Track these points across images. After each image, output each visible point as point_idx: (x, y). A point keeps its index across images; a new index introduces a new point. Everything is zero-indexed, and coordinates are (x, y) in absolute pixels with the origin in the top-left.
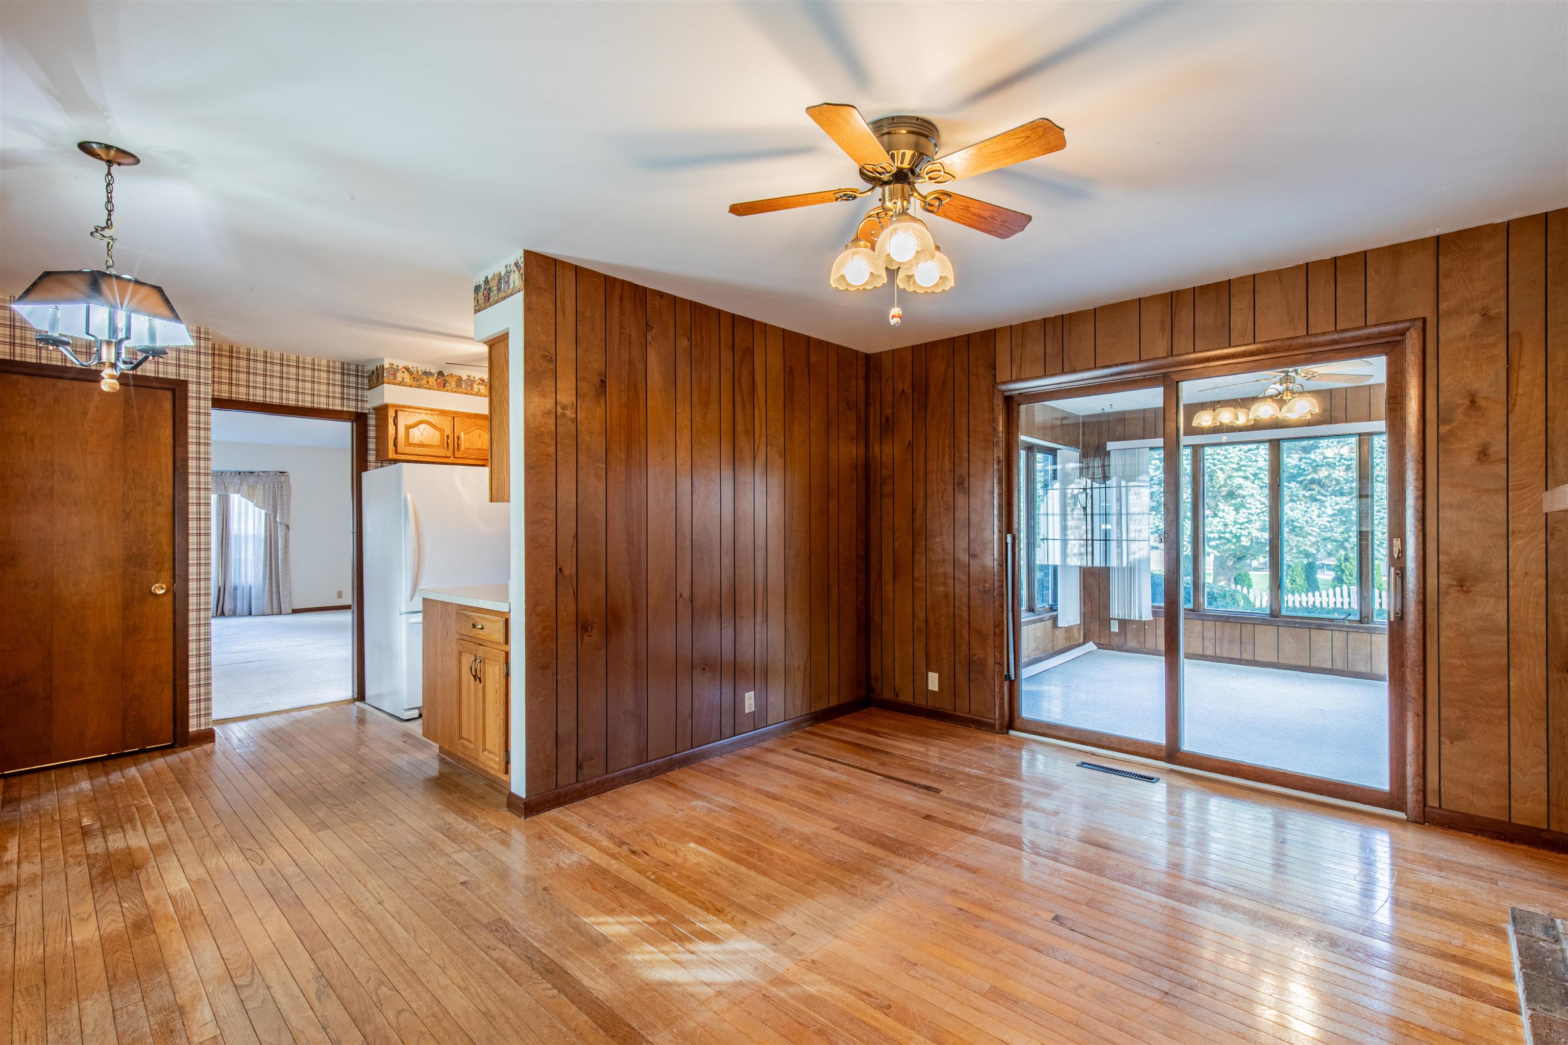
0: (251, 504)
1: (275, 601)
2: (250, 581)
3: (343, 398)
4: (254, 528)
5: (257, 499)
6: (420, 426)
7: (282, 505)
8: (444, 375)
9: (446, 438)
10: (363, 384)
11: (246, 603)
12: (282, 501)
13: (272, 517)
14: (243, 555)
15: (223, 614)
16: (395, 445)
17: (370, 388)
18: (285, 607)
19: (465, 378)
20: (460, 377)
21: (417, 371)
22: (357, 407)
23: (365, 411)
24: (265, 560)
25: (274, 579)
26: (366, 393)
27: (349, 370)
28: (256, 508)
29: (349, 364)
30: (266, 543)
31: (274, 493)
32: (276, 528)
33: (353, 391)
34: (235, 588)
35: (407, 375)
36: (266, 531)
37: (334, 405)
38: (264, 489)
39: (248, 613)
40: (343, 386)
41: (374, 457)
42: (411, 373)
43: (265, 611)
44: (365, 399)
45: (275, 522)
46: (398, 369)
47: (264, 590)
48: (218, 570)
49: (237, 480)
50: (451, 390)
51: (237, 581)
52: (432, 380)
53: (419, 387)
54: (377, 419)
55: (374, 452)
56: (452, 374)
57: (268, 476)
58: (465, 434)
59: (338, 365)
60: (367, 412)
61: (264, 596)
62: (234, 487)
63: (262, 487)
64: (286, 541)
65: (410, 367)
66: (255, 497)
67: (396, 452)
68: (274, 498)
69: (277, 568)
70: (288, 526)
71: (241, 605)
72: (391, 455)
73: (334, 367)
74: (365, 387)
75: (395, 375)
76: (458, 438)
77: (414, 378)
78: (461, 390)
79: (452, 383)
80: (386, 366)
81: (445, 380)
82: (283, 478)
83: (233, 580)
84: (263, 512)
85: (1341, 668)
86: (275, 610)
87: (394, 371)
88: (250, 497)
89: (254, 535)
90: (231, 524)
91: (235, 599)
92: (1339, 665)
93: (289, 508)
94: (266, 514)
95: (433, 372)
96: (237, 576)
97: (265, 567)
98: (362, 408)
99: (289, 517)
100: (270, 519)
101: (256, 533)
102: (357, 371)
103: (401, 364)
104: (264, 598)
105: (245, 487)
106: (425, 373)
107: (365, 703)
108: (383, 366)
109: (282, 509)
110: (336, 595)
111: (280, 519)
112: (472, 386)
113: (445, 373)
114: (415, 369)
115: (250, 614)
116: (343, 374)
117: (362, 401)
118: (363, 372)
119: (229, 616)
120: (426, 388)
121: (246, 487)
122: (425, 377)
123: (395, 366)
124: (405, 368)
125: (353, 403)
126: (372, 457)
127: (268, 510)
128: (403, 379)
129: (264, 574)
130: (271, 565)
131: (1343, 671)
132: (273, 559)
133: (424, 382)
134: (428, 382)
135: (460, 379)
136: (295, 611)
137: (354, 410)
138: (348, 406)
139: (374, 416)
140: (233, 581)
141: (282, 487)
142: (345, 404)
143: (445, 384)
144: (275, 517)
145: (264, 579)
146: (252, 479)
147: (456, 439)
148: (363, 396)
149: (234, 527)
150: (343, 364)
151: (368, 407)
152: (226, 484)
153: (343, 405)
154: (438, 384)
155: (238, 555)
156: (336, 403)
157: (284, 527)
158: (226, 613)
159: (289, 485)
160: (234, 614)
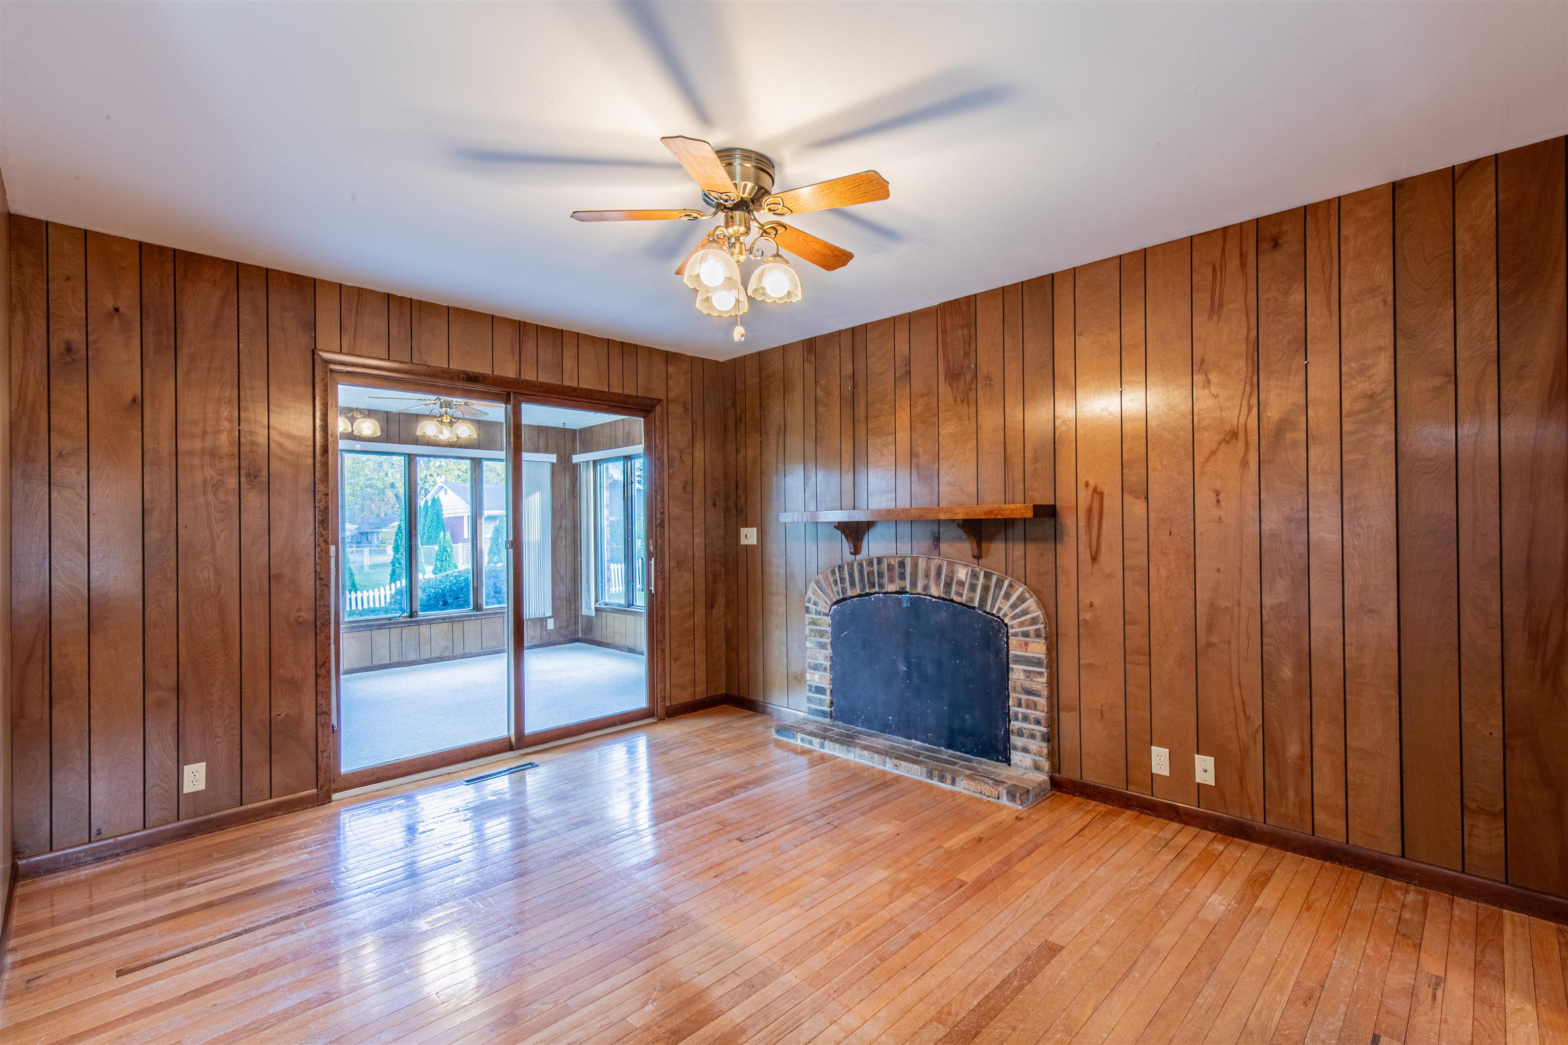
85: (397, 661)
92: (396, 658)
131: (399, 663)
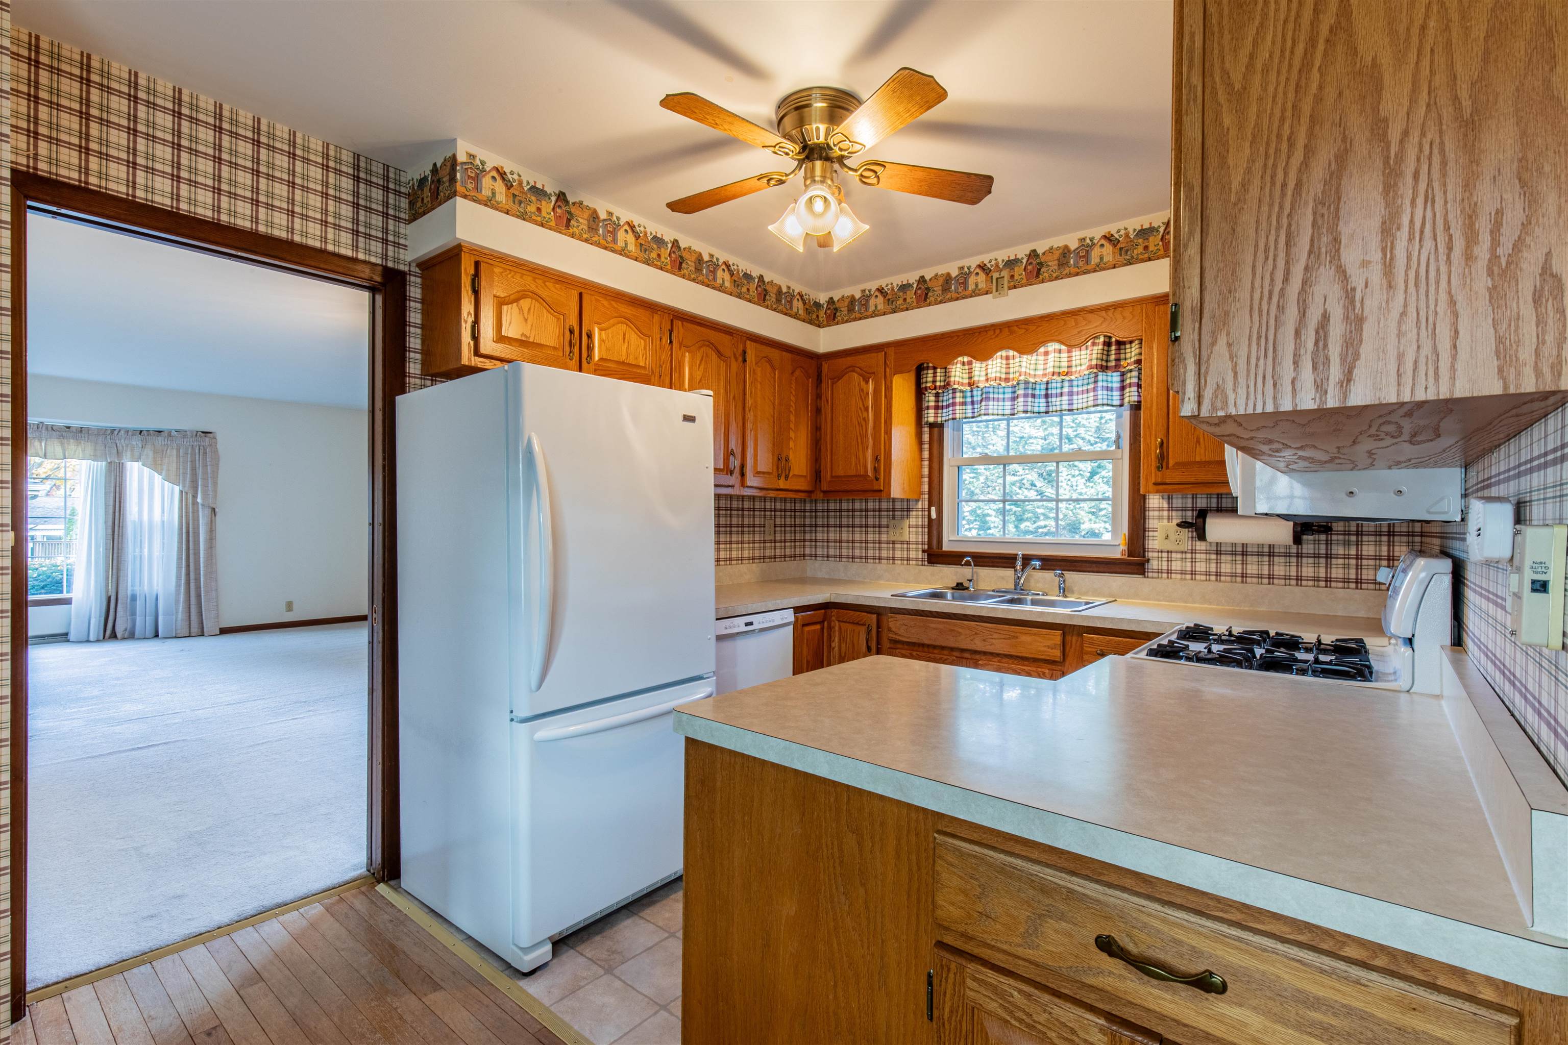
0: (158, 478)
1: (194, 617)
2: (155, 588)
3: (356, 233)
4: (163, 512)
5: (168, 470)
6: (522, 301)
7: (205, 479)
8: (567, 202)
9: (568, 333)
10: (397, 208)
11: (150, 620)
12: (205, 473)
13: (190, 496)
14: (146, 551)
15: (114, 636)
16: (475, 337)
17: (414, 218)
18: (209, 626)
19: (603, 215)
20: (595, 211)
21: (520, 183)
22: (385, 256)
23: (402, 267)
24: (179, 558)
25: (192, 585)
26: (403, 229)
27: (369, 172)
28: (166, 483)
29: (369, 160)
30: (180, 534)
31: (193, 462)
32: (196, 513)
33: (377, 220)
34: (134, 598)
35: (500, 187)
36: (181, 517)
37: (337, 243)
38: (178, 456)
39: (153, 634)
40: (356, 206)
41: (419, 366)
42: (509, 186)
43: (179, 631)
44: (402, 241)
45: (195, 503)
46: (483, 171)
47: (177, 601)
48: (107, 572)
49: (136, 441)
50: (581, 234)
51: (137, 588)
52: (547, 207)
53: (523, 217)
54: (424, 287)
55: (419, 356)
56: (581, 203)
57: (185, 436)
58: (601, 330)
59: (347, 157)
60: (406, 269)
61: (177, 610)
62: (132, 450)
63: (175, 452)
64: (212, 531)
65: (507, 171)
66: (165, 467)
67: (477, 353)
68: (194, 470)
69: (197, 569)
70: (214, 510)
71: (142, 623)
72: (467, 357)
73: (338, 160)
74: (403, 215)
75: (477, 179)
76: (590, 336)
77: (514, 196)
78: (595, 239)
79: (581, 222)
80: (461, 157)
81: (569, 213)
82: (207, 440)
83: (130, 585)
84: (177, 489)
86: (195, 629)
87: (478, 172)
88: (156, 466)
89: (163, 522)
90: (128, 505)
91: (133, 614)
93: (215, 484)
94: (181, 492)
95: (549, 190)
96: (137, 580)
97: (179, 567)
98: (396, 260)
99: (215, 497)
100: (187, 499)
101: (166, 519)
102: (386, 178)
103: (492, 159)
104: (177, 613)
105: (149, 452)
106: (534, 189)
107: (397, 889)
108: (454, 157)
109: (205, 486)
110: (284, 607)
111: (203, 499)
112: (614, 233)
113: (571, 199)
114: (516, 177)
115: (157, 635)
116: (357, 179)
117: (397, 245)
118: (398, 182)
119: (124, 639)
120: (536, 223)
121: (151, 454)
122: (533, 198)
123: (478, 162)
124: (497, 169)
125: (376, 247)
126: (414, 367)
127: (184, 486)
128: (494, 194)
129: (178, 577)
130: (188, 566)
132: (192, 556)
133: (532, 208)
134: (539, 210)
135: (594, 216)
136: (224, 631)
137: (379, 261)
138: (368, 251)
139: (419, 280)
140: (129, 588)
141: (205, 453)
142: (361, 245)
143: (569, 220)
144: (195, 497)
145: (178, 585)
146: (160, 440)
147: (584, 338)
148: (397, 234)
149: (132, 510)
150: (357, 157)
151: (409, 258)
152: (120, 448)
153: (356, 247)
154: (558, 218)
155: (137, 550)
156: (343, 240)
157: (208, 511)
158: (119, 635)
159: (216, 451)
160: (131, 636)
